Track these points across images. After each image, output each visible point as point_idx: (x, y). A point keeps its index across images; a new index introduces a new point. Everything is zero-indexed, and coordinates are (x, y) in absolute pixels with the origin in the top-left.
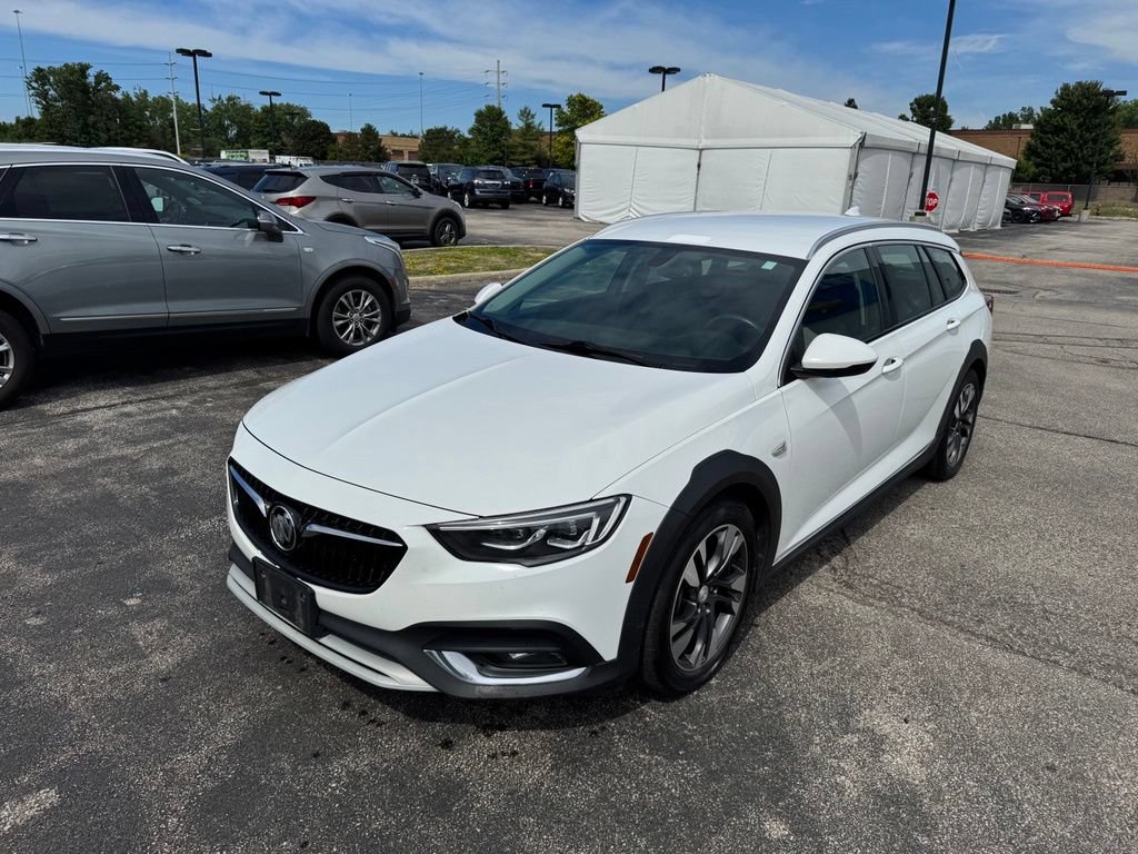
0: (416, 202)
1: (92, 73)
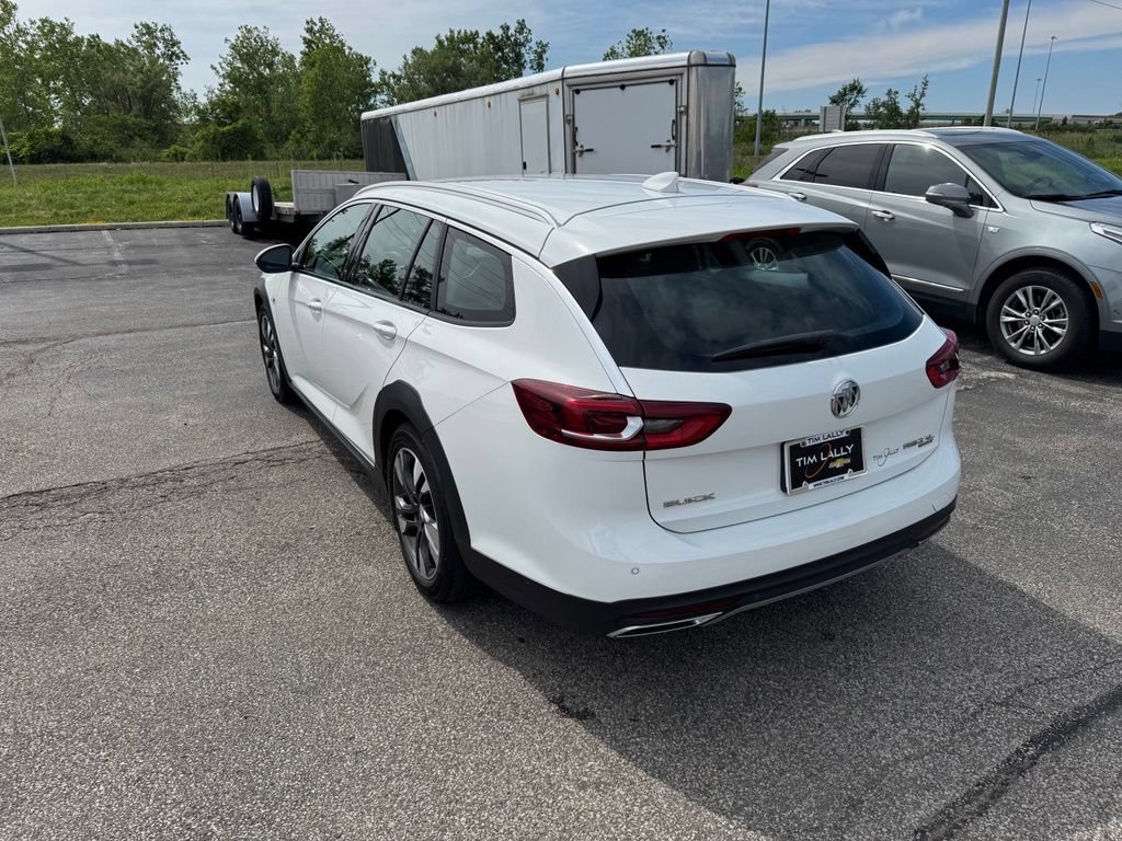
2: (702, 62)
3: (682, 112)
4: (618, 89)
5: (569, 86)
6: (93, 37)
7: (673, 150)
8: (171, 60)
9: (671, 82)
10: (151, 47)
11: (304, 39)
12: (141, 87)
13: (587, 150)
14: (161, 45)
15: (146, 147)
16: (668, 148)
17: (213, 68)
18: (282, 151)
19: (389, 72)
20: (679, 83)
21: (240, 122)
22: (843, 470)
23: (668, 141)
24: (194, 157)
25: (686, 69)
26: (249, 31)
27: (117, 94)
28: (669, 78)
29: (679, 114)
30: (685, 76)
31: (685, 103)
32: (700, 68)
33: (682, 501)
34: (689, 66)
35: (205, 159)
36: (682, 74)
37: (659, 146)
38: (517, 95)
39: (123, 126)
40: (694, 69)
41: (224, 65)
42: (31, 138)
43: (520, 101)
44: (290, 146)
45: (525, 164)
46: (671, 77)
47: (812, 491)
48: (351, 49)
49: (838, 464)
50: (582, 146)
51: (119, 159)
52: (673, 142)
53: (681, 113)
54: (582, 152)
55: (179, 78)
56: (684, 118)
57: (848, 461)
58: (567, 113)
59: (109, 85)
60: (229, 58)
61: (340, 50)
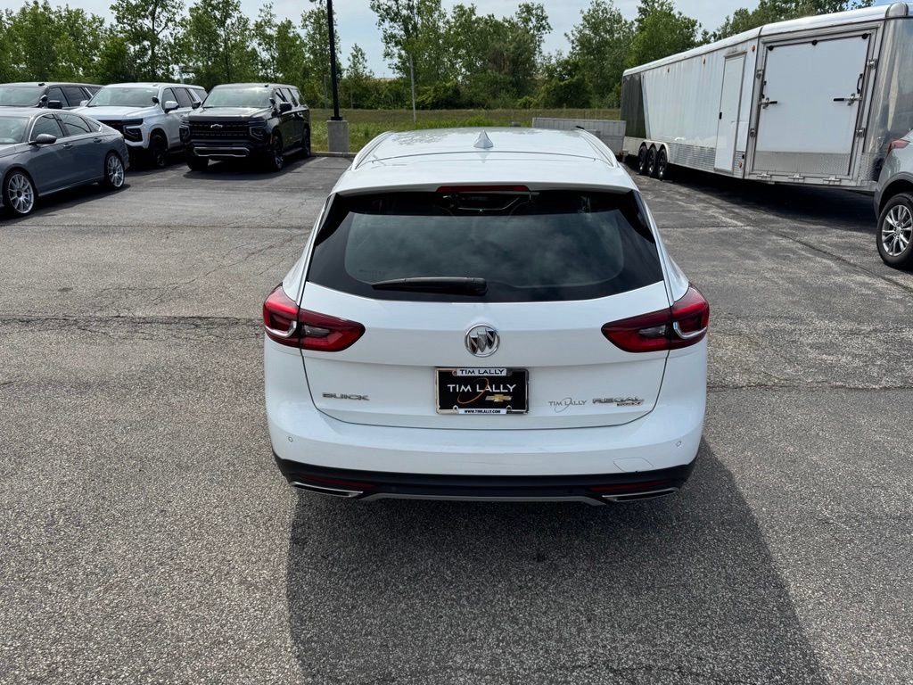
2: (903, 14)
3: (873, 66)
4: (811, 44)
5: (765, 43)
6: (489, 16)
7: (856, 103)
8: (539, 31)
9: (864, 37)
10: (526, 21)
11: (640, 9)
12: (513, 53)
13: (772, 103)
14: (534, 20)
15: (507, 98)
16: (853, 101)
17: (566, 35)
18: (605, 100)
19: (711, 33)
20: (873, 37)
21: (576, 77)
22: (502, 405)
23: (853, 95)
24: (537, 105)
25: (882, 23)
26: (598, 5)
27: (497, 59)
28: (863, 33)
29: (868, 68)
30: (880, 31)
31: (876, 57)
32: (900, 21)
33: (339, 396)
34: (887, 19)
35: (545, 107)
36: (877, 28)
37: (842, 100)
38: (725, 52)
39: (495, 82)
40: (892, 22)
41: (575, 32)
42: (435, 90)
43: (726, 58)
44: (611, 97)
45: (721, 114)
46: (865, 32)
47: (460, 417)
48: (680, 14)
49: (497, 399)
50: (768, 99)
51: (489, 107)
52: (858, 96)
53: (871, 67)
54: (767, 104)
55: (542, 44)
56: (873, 72)
57: (509, 398)
58: (759, 68)
59: (492, 51)
60: (581, 27)
61: (669, 15)
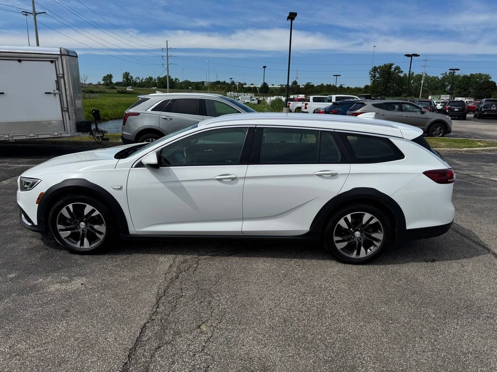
0: (423, 116)
1: (394, 66)
2: (67, 54)
3: (60, 77)
4: (17, 62)
7: (58, 95)
9: (52, 62)
13: (1, 93)
16: (55, 94)
20: (57, 62)
23: (54, 91)
25: (59, 56)
28: (50, 60)
30: (60, 59)
31: (61, 73)
32: (66, 57)
34: (61, 55)
36: (57, 58)
37: (50, 93)
46: (52, 59)
52: (57, 92)
56: (62, 80)
